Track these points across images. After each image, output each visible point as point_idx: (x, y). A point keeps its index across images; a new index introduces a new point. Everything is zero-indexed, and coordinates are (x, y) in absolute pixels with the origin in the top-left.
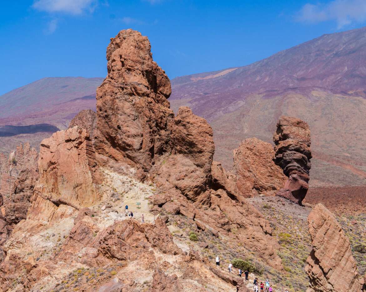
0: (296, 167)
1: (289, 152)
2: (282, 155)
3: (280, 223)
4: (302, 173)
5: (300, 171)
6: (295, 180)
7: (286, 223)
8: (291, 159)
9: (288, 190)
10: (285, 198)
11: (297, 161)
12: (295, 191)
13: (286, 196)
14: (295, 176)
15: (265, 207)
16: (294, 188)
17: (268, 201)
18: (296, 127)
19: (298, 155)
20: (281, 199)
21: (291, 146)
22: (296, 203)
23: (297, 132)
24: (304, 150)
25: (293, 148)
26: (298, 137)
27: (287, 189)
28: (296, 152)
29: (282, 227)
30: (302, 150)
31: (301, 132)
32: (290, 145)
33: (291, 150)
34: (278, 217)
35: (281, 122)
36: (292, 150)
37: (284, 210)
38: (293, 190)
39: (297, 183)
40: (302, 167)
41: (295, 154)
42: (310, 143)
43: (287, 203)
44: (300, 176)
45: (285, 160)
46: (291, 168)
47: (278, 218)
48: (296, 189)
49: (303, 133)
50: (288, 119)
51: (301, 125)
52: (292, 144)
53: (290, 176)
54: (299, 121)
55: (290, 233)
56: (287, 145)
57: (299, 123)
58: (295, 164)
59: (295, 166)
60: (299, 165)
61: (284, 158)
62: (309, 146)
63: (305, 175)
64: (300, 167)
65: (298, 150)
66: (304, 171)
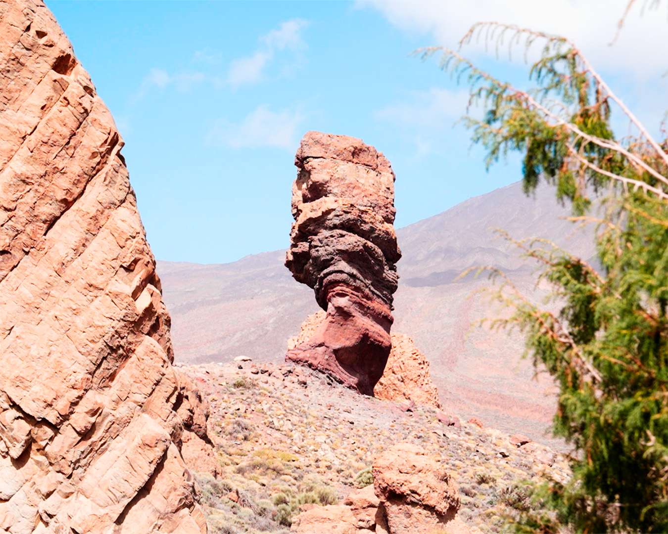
0: (344, 276)
1: (325, 233)
2: (307, 245)
3: (271, 425)
4: (369, 299)
5: (357, 289)
6: (344, 314)
7: (291, 427)
8: (331, 254)
9: (320, 345)
10: (310, 366)
11: (349, 256)
12: (344, 349)
13: (315, 363)
14: (342, 302)
15: (238, 385)
16: (343, 339)
17: (254, 370)
18: (350, 163)
19: (351, 241)
20: (299, 368)
21: (330, 216)
22: (350, 387)
23: (350, 179)
24: (373, 230)
25: (337, 221)
26: (355, 192)
27: (319, 342)
28: (344, 232)
29: (277, 434)
30: (365, 227)
31: (366, 178)
32: (329, 212)
33: (331, 229)
34: (270, 409)
35: (306, 149)
36: (335, 227)
37: (301, 396)
38: (337, 346)
39: (349, 326)
40: (365, 278)
41: (342, 236)
42: (394, 214)
43: (316, 382)
44: (361, 306)
45: (316, 259)
46: (330, 278)
47: (269, 413)
48: (348, 343)
49: (371, 181)
50: (325, 140)
51: (364, 158)
52: (334, 210)
53: (330, 305)
54: (358, 146)
55: (296, 452)
56: (320, 214)
57: (356, 152)
58: (343, 265)
59: (341, 272)
60: (355, 272)
61: (313, 253)
62: (389, 220)
63: (377, 305)
64: (359, 275)
65: (351, 227)
66: (373, 293)
